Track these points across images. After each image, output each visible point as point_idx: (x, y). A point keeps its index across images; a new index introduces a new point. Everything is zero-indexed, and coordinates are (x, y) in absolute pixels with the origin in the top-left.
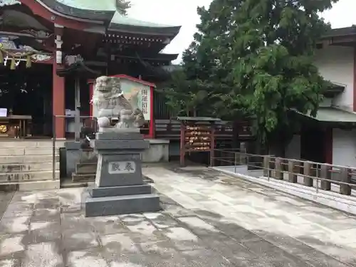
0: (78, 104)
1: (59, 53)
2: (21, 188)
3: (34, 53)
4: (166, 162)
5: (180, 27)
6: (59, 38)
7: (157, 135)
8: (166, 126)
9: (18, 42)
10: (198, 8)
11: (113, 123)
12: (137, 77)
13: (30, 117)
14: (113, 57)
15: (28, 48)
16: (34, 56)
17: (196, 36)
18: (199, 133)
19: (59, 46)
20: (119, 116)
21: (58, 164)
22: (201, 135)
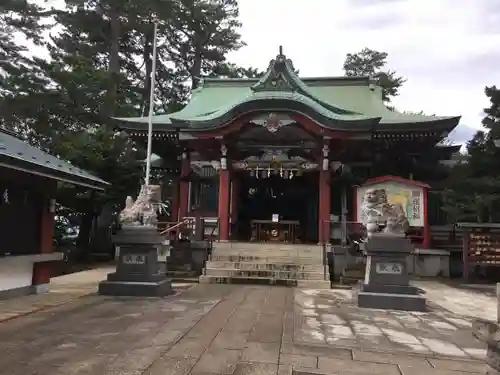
0: (344, 210)
1: (326, 161)
2: (299, 285)
3: (304, 162)
4: (446, 277)
5: (459, 117)
6: (326, 147)
7: (434, 245)
8: (448, 234)
9: (291, 154)
10: (487, 88)
11: (381, 228)
12: (407, 178)
13: (297, 222)
14: (378, 156)
15: (298, 158)
16: (303, 166)
17: (486, 122)
18: (489, 244)
19: (326, 154)
20: (386, 222)
21: (327, 267)
22: (491, 246)
